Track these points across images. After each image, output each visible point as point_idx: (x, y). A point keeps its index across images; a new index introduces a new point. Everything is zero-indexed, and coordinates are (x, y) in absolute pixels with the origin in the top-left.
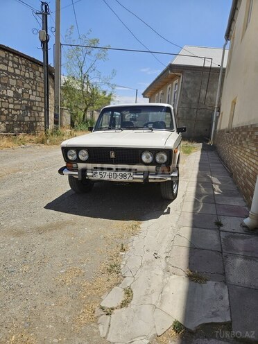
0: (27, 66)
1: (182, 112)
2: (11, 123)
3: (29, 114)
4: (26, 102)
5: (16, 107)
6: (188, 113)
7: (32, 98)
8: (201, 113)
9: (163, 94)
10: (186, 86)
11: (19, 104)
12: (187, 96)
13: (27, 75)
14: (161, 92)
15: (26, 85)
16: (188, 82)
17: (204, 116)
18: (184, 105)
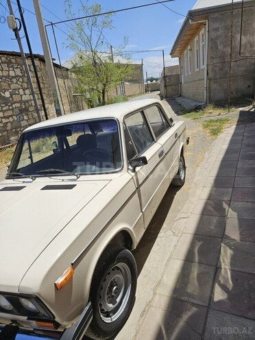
0: (8, 63)
1: (213, 70)
2: (5, 133)
3: (26, 118)
4: (18, 105)
5: (6, 114)
6: (221, 69)
7: (25, 98)
8: (238, 66)
9: (190, 50)
10: (214, 35)
11: (9, 110)
12: (217, 48)
13: (12, 73)
14: (189, 48)
15: (13, 86)
16: (217, 29)
17: (243, 69)
18: (215, 61)
